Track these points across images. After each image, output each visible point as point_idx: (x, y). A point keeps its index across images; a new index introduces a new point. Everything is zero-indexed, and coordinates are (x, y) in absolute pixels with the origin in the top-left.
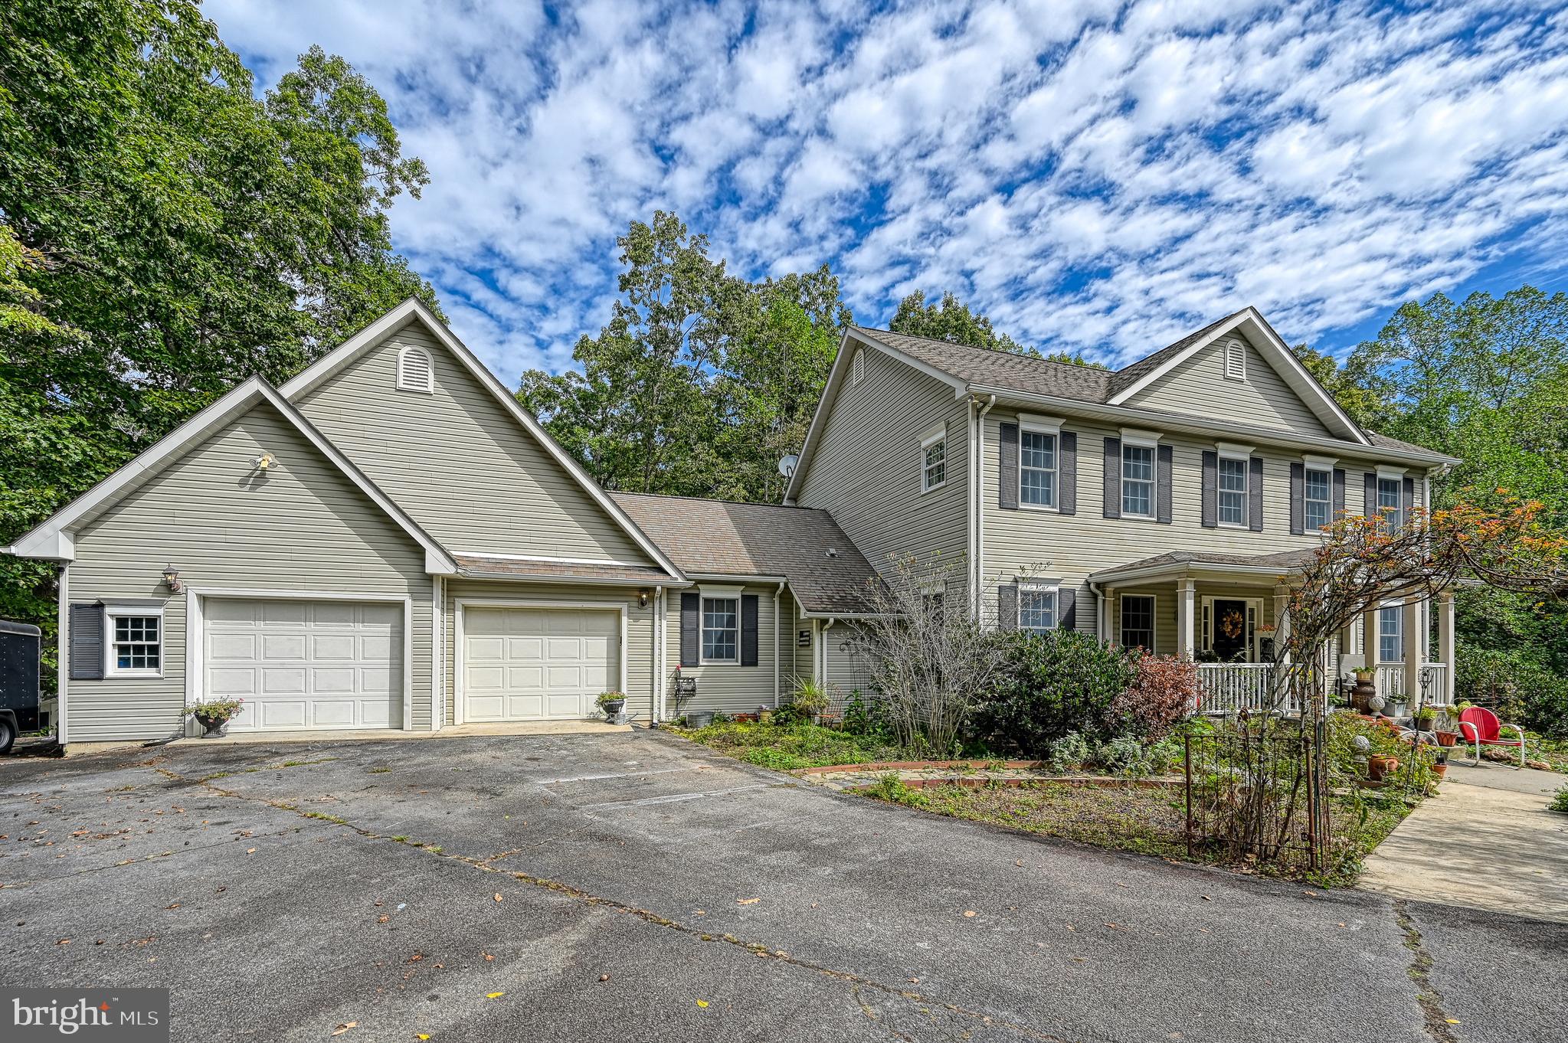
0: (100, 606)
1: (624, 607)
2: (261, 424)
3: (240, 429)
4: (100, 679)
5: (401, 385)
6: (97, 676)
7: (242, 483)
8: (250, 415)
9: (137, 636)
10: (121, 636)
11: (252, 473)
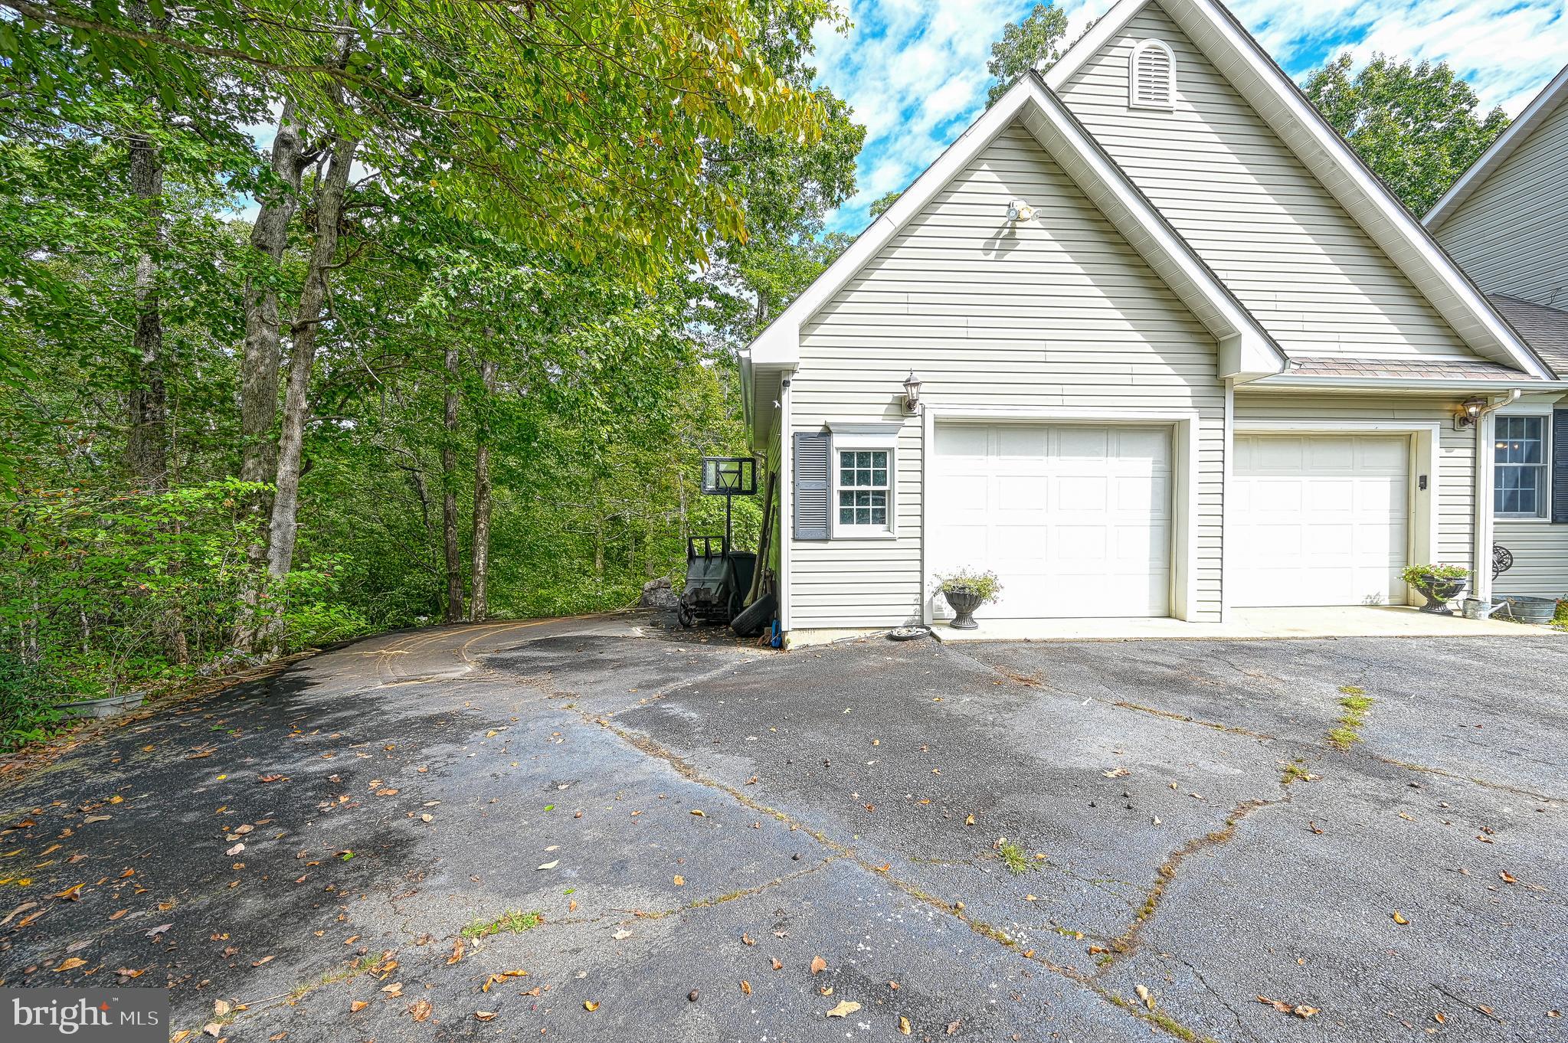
0: (827, 432)
1: (1435, 428)
2: (1015, 160)
3: (985, 167)
4: (826, 540)
5: (1136, 101)
6: (824, 536)
7: (987, 250)
8: (996, 145)
9: (864, 478)
10: (847, 478)
11: (999, 233)
